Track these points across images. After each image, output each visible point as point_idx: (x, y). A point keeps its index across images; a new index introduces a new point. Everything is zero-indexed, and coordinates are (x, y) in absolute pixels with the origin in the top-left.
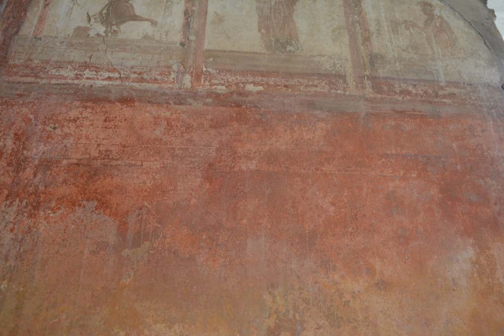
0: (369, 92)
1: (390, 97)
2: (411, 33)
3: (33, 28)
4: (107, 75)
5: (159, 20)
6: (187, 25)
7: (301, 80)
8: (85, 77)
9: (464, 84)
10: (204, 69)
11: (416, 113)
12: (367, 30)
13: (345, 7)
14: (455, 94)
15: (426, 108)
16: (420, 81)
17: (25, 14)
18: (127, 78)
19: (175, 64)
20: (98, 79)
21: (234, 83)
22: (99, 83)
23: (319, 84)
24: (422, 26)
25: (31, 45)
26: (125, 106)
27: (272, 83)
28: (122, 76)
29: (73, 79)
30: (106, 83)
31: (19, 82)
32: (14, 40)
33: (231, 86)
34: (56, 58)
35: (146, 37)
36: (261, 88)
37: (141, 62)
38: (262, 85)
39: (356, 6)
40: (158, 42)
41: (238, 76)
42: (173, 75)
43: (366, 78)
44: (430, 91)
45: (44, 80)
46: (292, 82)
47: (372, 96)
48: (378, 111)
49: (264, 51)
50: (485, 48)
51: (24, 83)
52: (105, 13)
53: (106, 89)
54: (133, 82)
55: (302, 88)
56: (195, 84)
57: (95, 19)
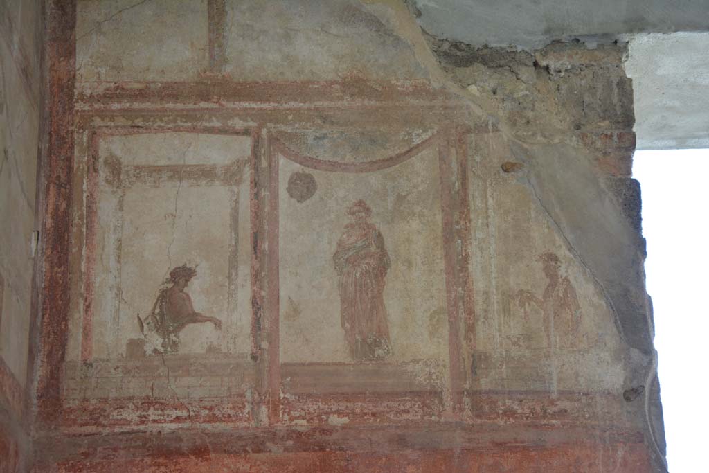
0: (467, 416)
1: (491, 421)
2: (525, 313)
3: (80, 348)
4: (174, 413)
5: (223, 318)
6: (257, 324)
7: (391, 404)
8: (151, 419)
9: (579, 393)
10: (282, 395)
11: (517, 444)
12: (471, 312)
13: (447, 273)
14: (566, 411)
15: (529, 436)
16: (528, 392)
17: (66, 325)
18: (197, 416)
19: (248, 391)
20: (165, 420)
21: (316, 414)
22: (169, 427)
23: (411, 407)
24: (540, 298)
25: (83, 377)
26: (200, 459)
27: (358, 411)
28: (192, 413)
29: (138, 425)
30: (175, 426)
31: (80, 435)
32: (63, 370)
33: (312, 419)
34: (113, 394)
35: (211, 349)
36: (345, 420)
37: (210, 390)
38: (347, 415)
39: (461, 271)
40: (226, 355)
41: (320, 403)
42: (248, 409)
43: (465, 393)
44: (538, 409)
45: (107, 428)
46: (382, 407)
47: (471, 422)
48: (475, 445)
49: (348, 360)
50: (615, 330)
51: (86, 435)
52: (158, 314)
53: (176, 437)
54: (204, 422)
55: (392, 416)
56: (272, 419)
57: (148, 324)
